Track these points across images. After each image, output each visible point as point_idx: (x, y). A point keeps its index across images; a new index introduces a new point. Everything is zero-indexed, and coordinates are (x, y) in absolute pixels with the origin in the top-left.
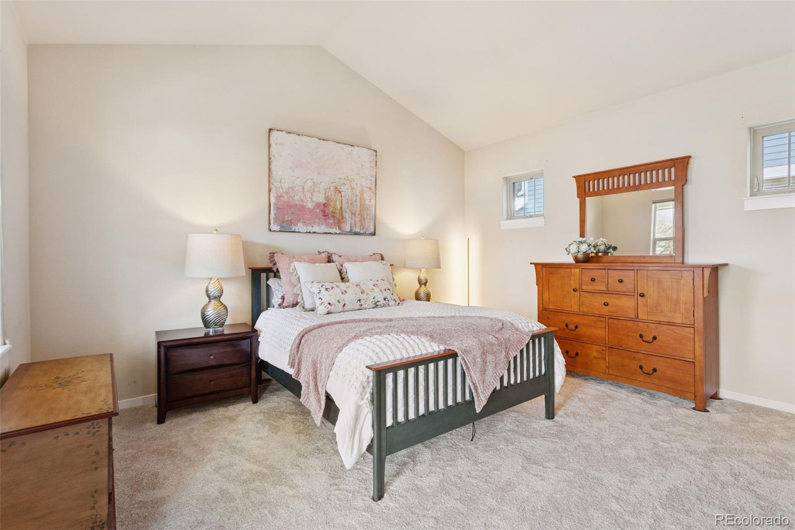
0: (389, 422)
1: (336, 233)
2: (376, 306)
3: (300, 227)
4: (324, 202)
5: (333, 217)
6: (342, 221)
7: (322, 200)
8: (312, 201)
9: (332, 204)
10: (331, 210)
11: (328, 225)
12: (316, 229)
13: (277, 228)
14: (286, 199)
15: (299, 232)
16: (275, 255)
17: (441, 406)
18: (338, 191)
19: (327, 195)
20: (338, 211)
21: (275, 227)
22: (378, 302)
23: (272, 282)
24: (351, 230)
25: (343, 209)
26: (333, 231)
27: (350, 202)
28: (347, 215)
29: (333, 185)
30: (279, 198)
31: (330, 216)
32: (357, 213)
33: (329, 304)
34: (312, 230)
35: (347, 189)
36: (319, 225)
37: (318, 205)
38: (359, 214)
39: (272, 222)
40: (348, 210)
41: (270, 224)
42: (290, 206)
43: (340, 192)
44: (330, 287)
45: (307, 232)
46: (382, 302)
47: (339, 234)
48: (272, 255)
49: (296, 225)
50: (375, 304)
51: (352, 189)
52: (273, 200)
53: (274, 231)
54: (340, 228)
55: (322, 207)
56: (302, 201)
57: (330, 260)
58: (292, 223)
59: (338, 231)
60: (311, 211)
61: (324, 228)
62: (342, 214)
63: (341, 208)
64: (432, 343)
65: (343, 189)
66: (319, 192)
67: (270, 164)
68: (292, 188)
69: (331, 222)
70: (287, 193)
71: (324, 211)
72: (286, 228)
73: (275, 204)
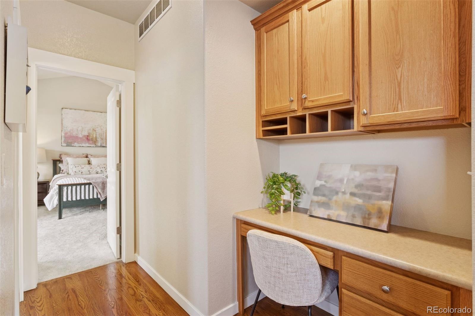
0: (65, 199)
1: (93, 147)
2: (97, 173)
3: (76, 144)
4: (88, 135)
5: (92, 140)
6: (96, 142)
7: (86, 134)
8: (82, 135)
9: (91, 135)
10: (91, 138)
11: (89, 143)
12: (84, 145)
13: (65, 145)
14: (69, 134)
15: (75, 146)
16: (62, 155)
17: (87, 198)
18: (94, 130)
19: (89, 132)
20: (94, 138)
21: (63, 145)
22: (98, 172)
23: (60, 165)
24: (101, 145)
25: (97, 138)
26: (92, 146)
27: (100, 134)
28: (99, 140)
29: (92, 128)
30: (66, 134)
31: (90, 140)
32: (104, 139)
33: (75, 172)
34: (81, 145)
35: (99, 129)
36: (85, 143)
37: (85, 136)
38: (105, 139)
39: (63, 143)
40: (99, 137)
41: (62, 143)
42: (71, 137)
43: (95, 131)
44: (77, 166)
45: (79, 146)
46: (100, 172)
47: (95, 147)
48: (61, 155)
49: (74, 144)
50: (97, 172)
51: (101, 129)
52: (63, 135)
53: (64, 146)
54: (95, 145)
55: (87, 137)
56: (77, 135)
57: (87, 157)
58: (72, 143)
59: (94, 146)
60: (81, 138)
61: (87, 145)
62: (96, 139)
63: (96, 137)
64: (85, 180)
65: (97, 129)
66: (85, 131)
67: (62, 121)
68: (72, 130)
69: (91, 142)
70: (70, 132)
71: (87, 138)
72: (69, 145)
73: (64, 136)
